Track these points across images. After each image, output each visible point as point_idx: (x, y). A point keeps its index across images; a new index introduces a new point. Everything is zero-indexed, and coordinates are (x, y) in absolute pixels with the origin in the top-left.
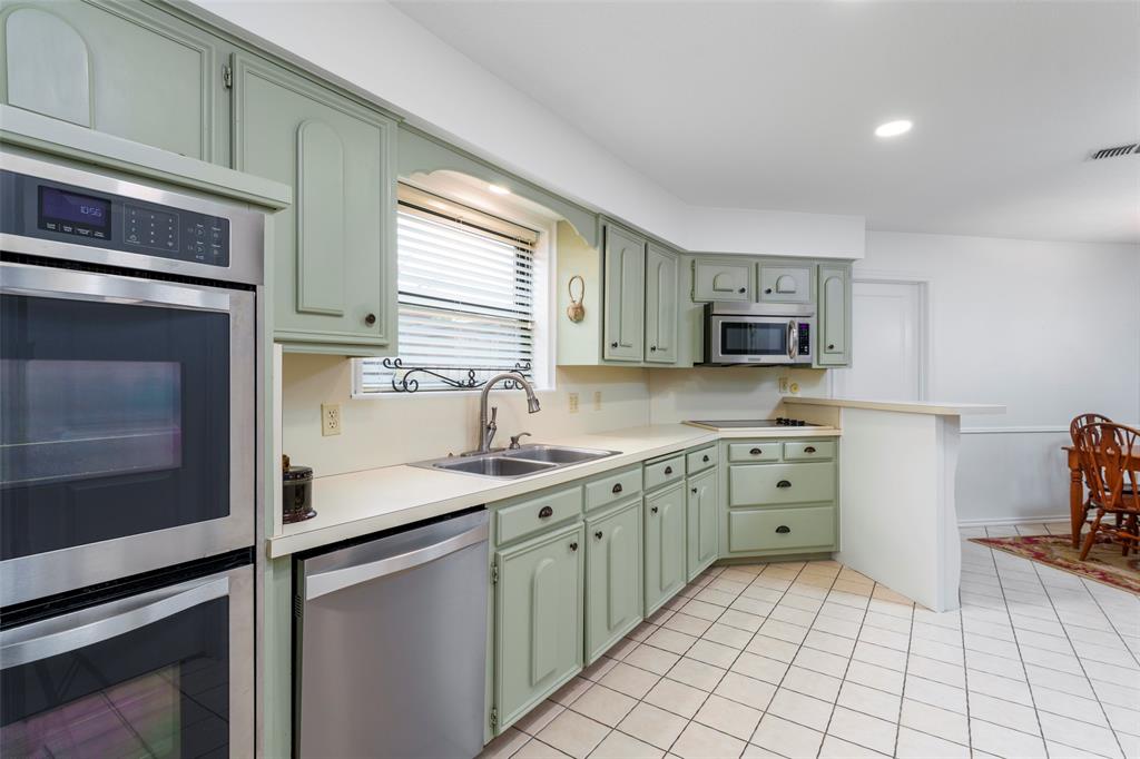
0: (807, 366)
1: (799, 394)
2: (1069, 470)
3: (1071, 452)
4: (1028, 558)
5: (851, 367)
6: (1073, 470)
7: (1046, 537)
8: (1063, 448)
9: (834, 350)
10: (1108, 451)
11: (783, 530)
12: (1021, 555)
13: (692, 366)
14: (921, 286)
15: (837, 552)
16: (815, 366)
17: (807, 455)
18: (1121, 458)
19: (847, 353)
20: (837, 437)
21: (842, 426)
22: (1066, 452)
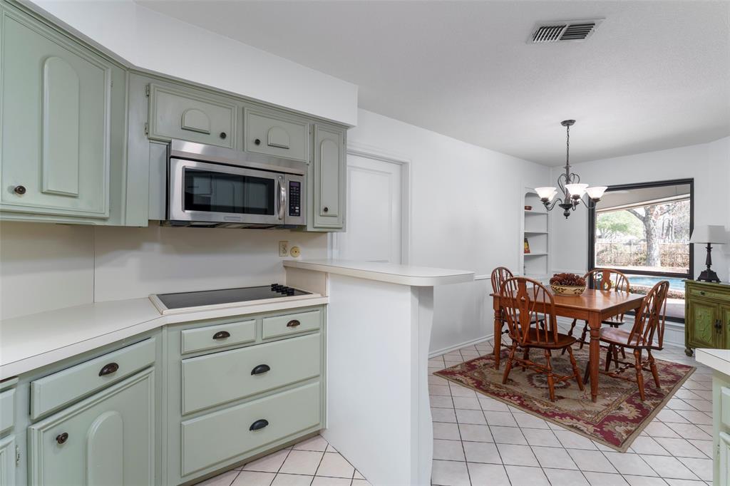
0: (301, 228)
1: (300, 258)
2: (494, 311)
3: (495, 297)
4: (472, 388)
5: (345, 231)
6: (496, 312)
7: (478, 359)
8: (490, 295)
9: (329, 213)
10: (523, 298)
11: (260, 425)
12: (467, 385)
13: (145, 224)
14: (402, 165)
15: (324, 429)
16: (310, 229)
17: (290, 330)
18: (531, 303)
19: (341, 216)
20: (324, 305)
21: (328, 292)
22: (492, 297)
